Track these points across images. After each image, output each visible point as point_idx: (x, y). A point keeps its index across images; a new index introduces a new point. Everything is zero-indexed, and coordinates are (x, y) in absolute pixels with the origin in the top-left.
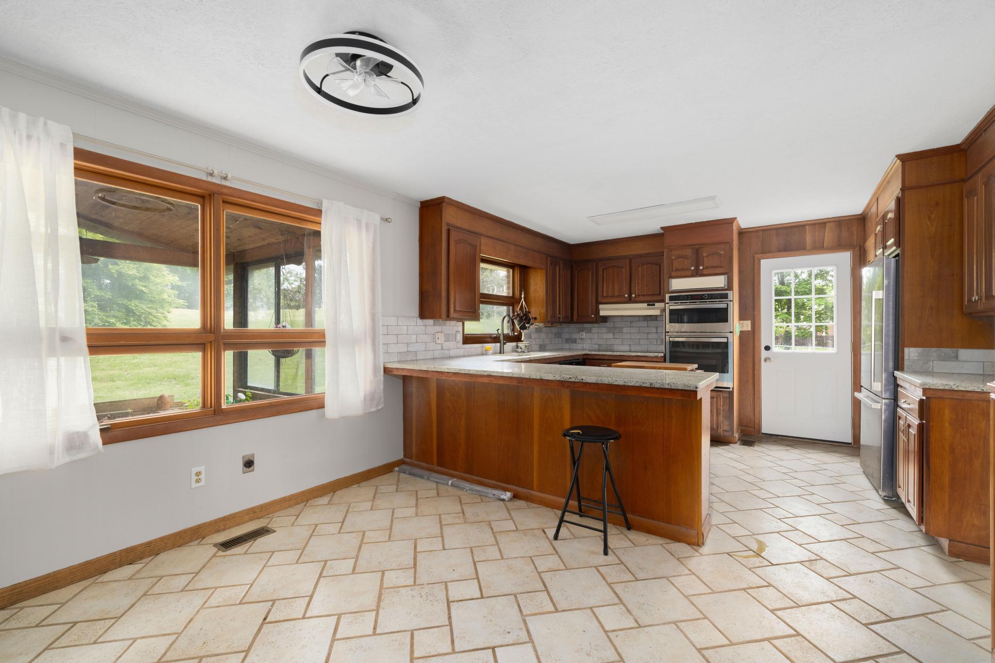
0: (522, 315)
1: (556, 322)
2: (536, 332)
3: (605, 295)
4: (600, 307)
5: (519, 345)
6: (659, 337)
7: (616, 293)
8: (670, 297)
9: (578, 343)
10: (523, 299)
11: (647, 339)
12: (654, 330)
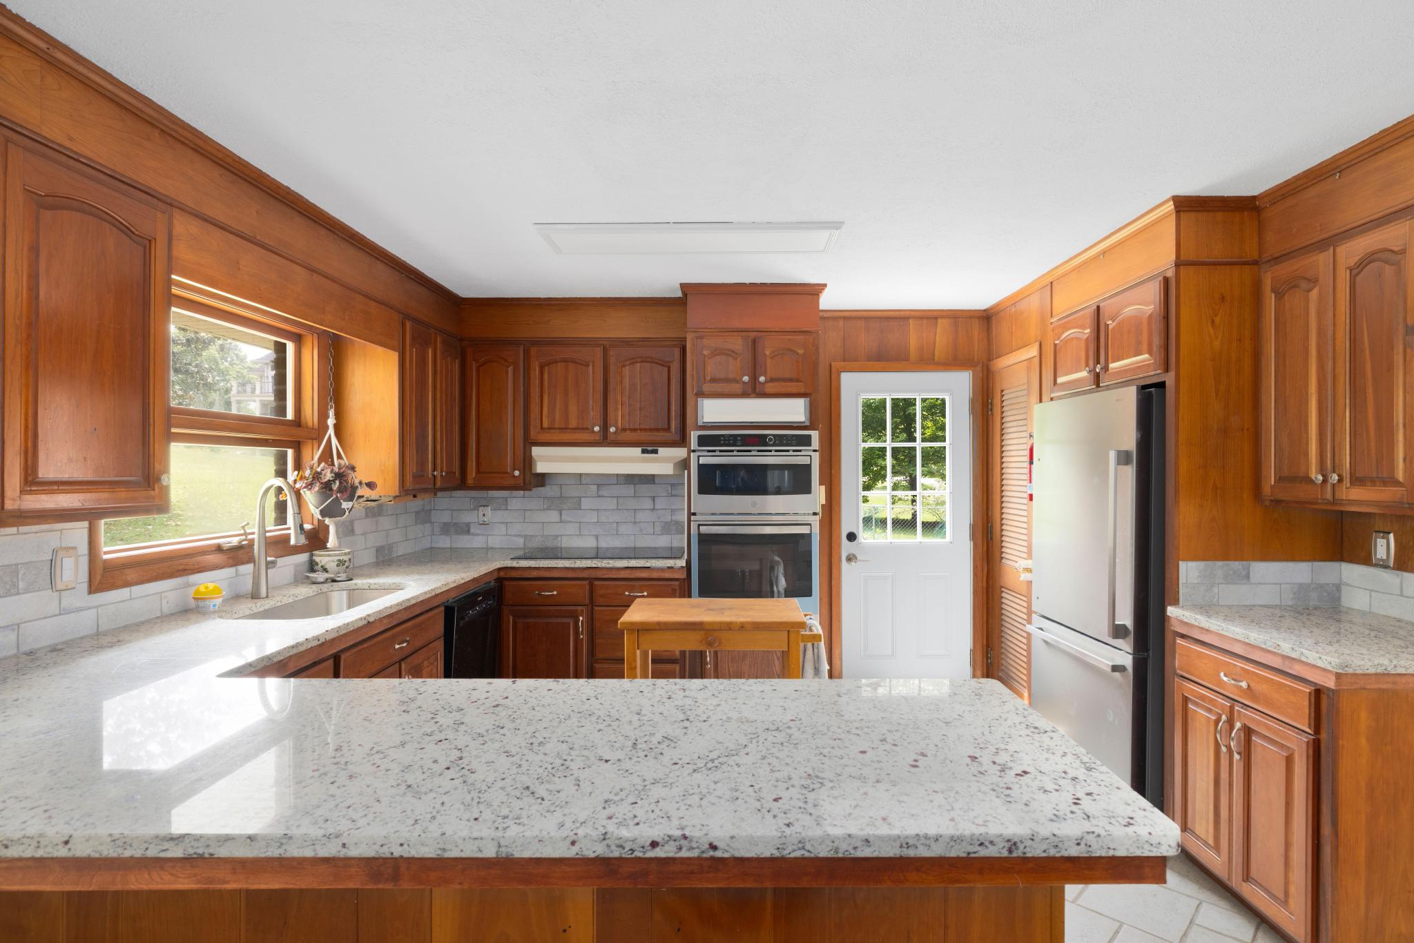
0: (328, 476)
1: (425, 490)
2: (367, 516)
3: (545, 425)
4: (533, 454)
5: (317, 559)
6: (659, 518)
7: (573, 423)
8: (700, 437)
9: (473, 535)
10: (331, 431)
11: (635, 523)
12: (648, 504)
